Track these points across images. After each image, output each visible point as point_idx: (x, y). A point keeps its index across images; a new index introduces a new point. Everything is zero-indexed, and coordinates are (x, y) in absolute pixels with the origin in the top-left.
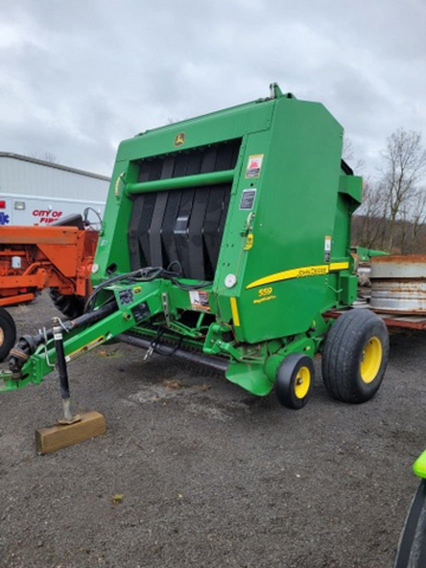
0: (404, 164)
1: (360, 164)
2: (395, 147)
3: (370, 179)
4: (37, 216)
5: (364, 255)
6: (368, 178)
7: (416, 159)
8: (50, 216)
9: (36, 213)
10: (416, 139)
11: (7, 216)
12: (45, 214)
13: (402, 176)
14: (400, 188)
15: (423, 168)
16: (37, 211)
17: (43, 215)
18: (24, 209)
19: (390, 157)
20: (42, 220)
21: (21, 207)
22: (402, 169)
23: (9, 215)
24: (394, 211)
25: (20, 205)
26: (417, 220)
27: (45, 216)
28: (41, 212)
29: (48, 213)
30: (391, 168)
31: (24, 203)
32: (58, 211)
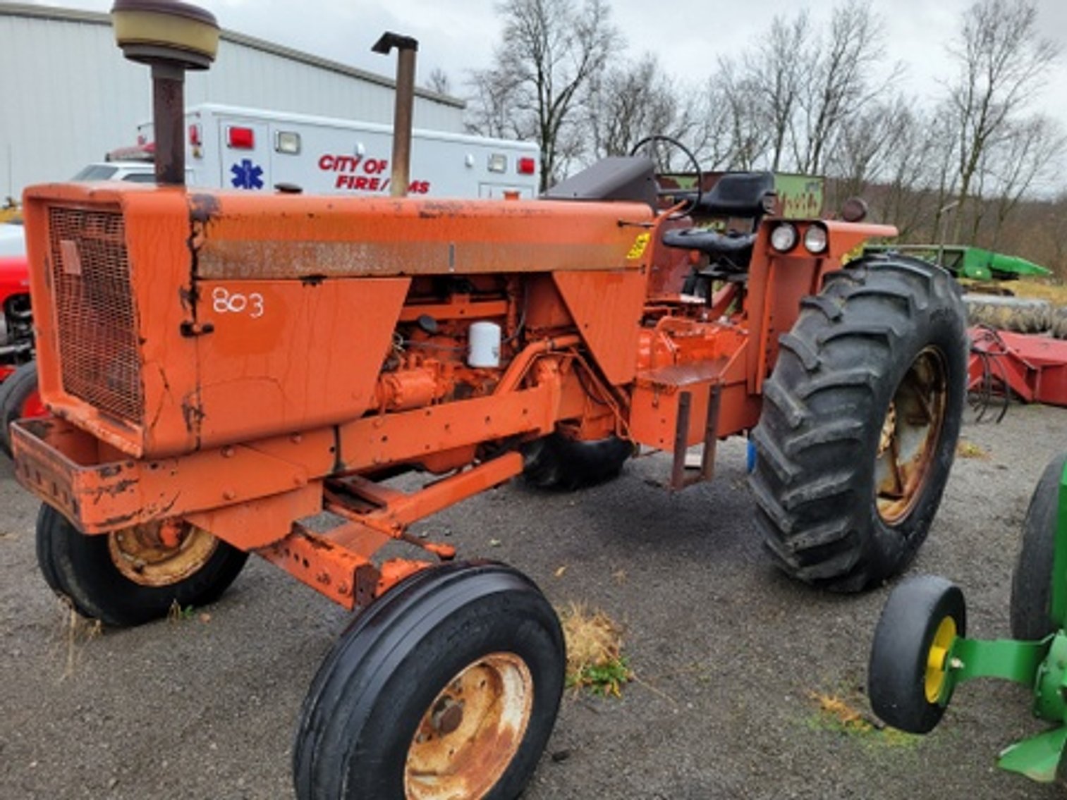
0: (995, 71)
1: (900, 68)
2: (979, 32)
3: (919, 101)
4: (330, 171)
5: (980, 265)
6: (915, 99)
7: (1020, 60)
8: (359, 172)
9: (327, 163)
10: (1024, 16)
11: (258, 171)
12: (348, 165)
13: (989, 95)
14: (983, 120)
15: (1035, 78)
16: (329, 158)
17: (343, 168)
18: (298, 152)
19: (966, 55)
20: (341, 181)
21: (290, 147)
22: (992, 82)
23: (263, 168)
24: (968, 170)
25: (289, 141)
26: (1009, 188)
27: (347, 172)
28: (340, 159)
29: (354, 164)
30: (967, 79)
31: (298, 136)
32: (378, 160)
